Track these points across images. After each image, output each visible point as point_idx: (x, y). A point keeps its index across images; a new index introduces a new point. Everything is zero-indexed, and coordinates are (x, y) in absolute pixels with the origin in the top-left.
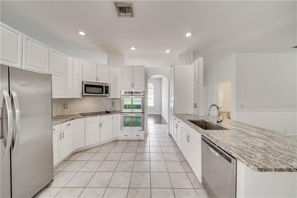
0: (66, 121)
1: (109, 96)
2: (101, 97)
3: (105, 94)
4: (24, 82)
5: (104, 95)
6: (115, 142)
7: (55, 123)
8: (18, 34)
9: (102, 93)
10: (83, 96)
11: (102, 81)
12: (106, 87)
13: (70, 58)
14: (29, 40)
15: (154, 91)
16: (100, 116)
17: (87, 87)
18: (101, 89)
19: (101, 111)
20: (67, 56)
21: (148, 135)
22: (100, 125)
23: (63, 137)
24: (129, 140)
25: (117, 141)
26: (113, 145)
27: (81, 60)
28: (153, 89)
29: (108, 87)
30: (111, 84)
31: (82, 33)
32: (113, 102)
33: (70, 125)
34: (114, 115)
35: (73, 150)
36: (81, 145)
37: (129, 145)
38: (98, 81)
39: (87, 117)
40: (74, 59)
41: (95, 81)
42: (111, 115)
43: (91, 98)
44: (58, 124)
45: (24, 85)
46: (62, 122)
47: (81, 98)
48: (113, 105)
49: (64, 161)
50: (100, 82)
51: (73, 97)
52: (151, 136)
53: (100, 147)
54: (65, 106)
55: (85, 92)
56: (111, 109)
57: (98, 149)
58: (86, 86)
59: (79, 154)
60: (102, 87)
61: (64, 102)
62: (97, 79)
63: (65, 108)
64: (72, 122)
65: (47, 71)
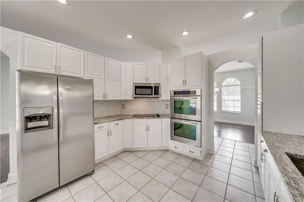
0: (114, 120)
1: (160, 98)
2: (154, 98)
3: (155, 95)
4: (68, 87)
5: (153, 96)
6: (164, 152)
7: (104, 121)
8: (81, 52)
9: (152, 94)
10: (134, 98)
11: (152, 82)
12: (155, 87)
13: (123, 64)
14: (89, 54)
15: (241, 89)
16: (146, 119)
17: (137, 89)
18: (151, 89)
19: (154, 114)
20: (121, 62)
21: (214, 155)
22: (148, 129)
23: (111, 134)
24: (180, 155)
25: (167, 151)
26: (159, 154)
27: (132, 63)
28: (239, 87)
29: (158, 87)
30: (162, 83)
31: (129, 37)
32: (167, 105)
33: (118, 124)
34: (162, 119)
35: (121, 148)
36: (129, 146)
37: (177, 161)
38: (148, 82)
39: (134, 119)
40: (127, 63)
41: (145, 82)
42: (160, 119)
43: (144, 100)
44: (106, 122)
45: (68, 89)
46: (109, 120)
47: (133, 99)
48: (168, 108)
49: (115, 156)
50: (150, 82)
51: (126, 99)
52: (218, 158)
53: (147, 152)
54: (123, 107)
55: (136, 94)
56: (165, 112)
57: (144, 153)
58: (136, 87)
59: (127, 153)
60: (151, 87)
61: (123, 103)
62: (147, 79)
63: (123, 108)
64: (120, 122)
65: (103, 77)
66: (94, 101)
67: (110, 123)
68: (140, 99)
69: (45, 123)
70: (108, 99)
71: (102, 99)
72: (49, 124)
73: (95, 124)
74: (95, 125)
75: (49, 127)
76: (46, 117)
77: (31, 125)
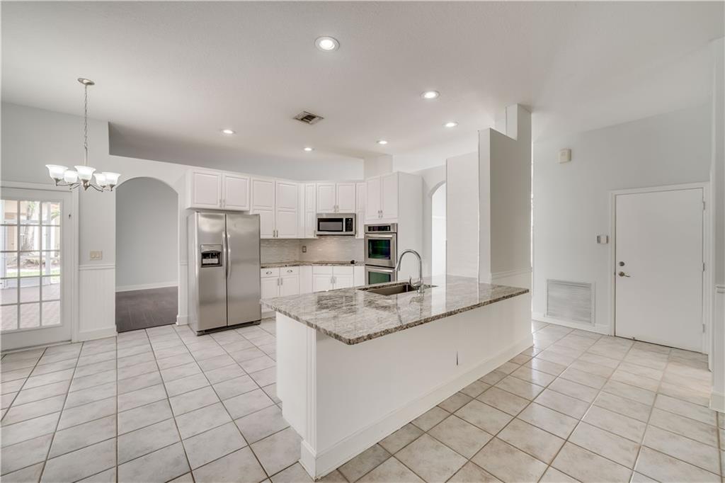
0: (286, 266)
1: (355, 235)
3: (346, 231)
5: (344, 233)
7: (273, 266)
9: (342, 231)
10: (318, 235)
11: (344, 210)
12: (347, 220)
16: (331, 267)
17: (320, 223)
18: (340, 223)
20: (299, 184)
23: (282, 283)
27: (314, 184)
29: (352, 219)
30: (360, 214)
32: (361, 246)
33: (291, 271)
34: (355, 267)
38: (337, 211)
39: (315, 266)
41: (332, 212)
42: (350, 267)
44: (276, 267)
46: (280, 266)
47: (316, 238)
50: (341, 212)
54: (304, 249)
55: (319, 230)
58: (320, 220)
60: (341, 220)
61: (302, 244)
62: (336, 207)
63: (304, 252)
64: (295, 269)
65: (273, 207)
66: (260, 240)
67: (281, 268)
68: (328, 238)
69: (215, 261)
70: (280, 237)
71: (271, 237)
72: (219, 261)
73: (262, 267)
74: (262, 270)
75: (219, 264)
76: (217, 255)
77: (205, 261)
